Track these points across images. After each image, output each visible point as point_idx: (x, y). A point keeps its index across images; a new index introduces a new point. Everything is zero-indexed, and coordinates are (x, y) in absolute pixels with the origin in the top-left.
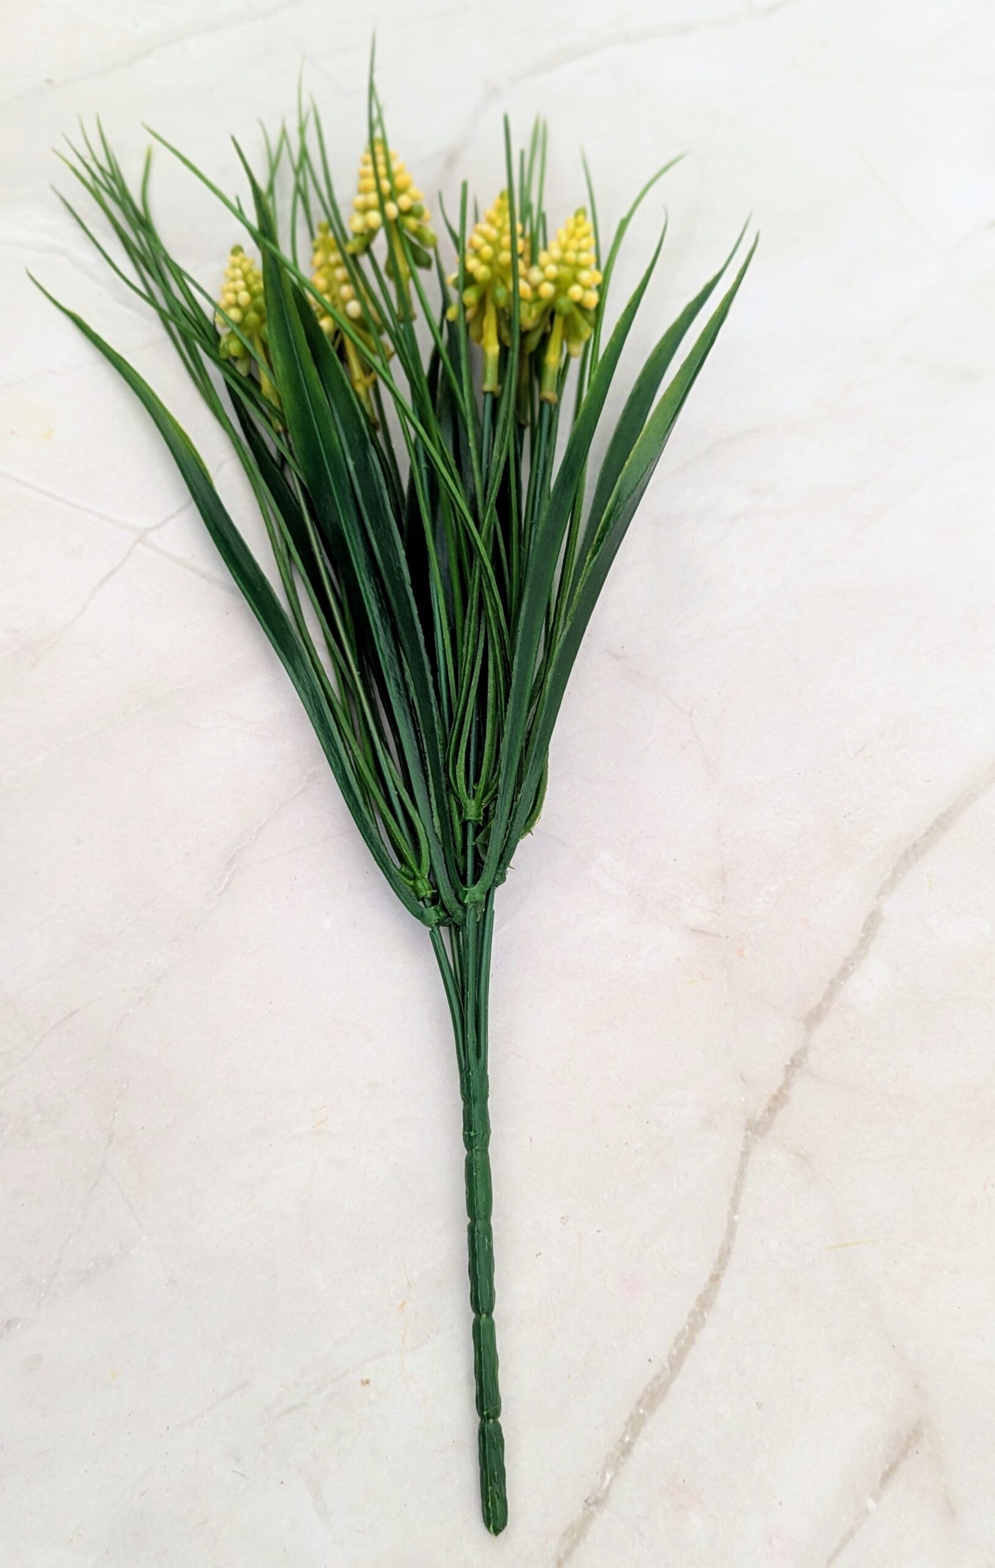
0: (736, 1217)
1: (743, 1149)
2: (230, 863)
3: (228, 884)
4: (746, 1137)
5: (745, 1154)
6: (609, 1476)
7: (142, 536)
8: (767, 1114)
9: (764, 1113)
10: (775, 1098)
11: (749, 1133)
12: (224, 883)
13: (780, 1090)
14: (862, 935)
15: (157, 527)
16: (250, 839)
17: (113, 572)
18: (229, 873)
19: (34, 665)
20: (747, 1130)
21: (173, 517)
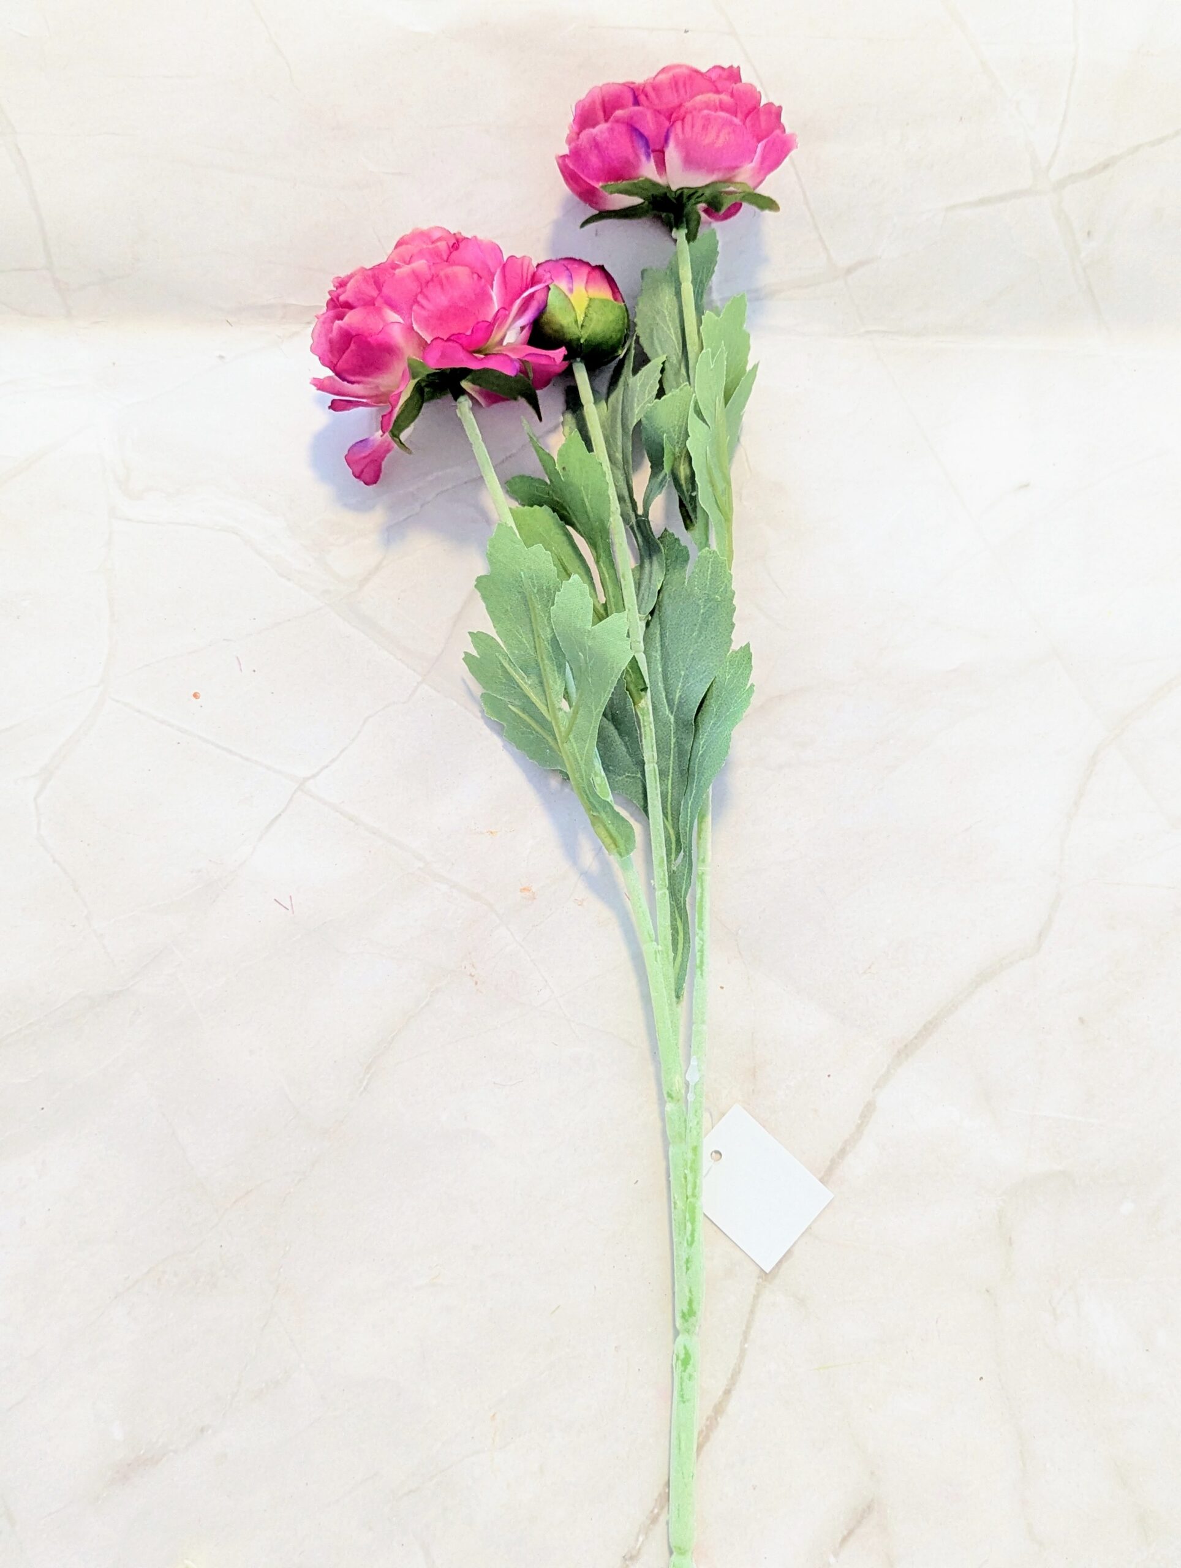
0: (746, 1346)
1: (754, 1293)
2: (369, 1068)
4: (758, 1284)
5: (756, 1297)
6: (641, 1539)
7: (302, 784)
11: (761, 1280)
12: (365, 1083)
14: (859, 1122)
15: (314, 776)
16: (385, 1047)
17: (278, 815)
18: (368, 1076)
19: (214, 901)
20: (759, 1277)
21: (327, 767)
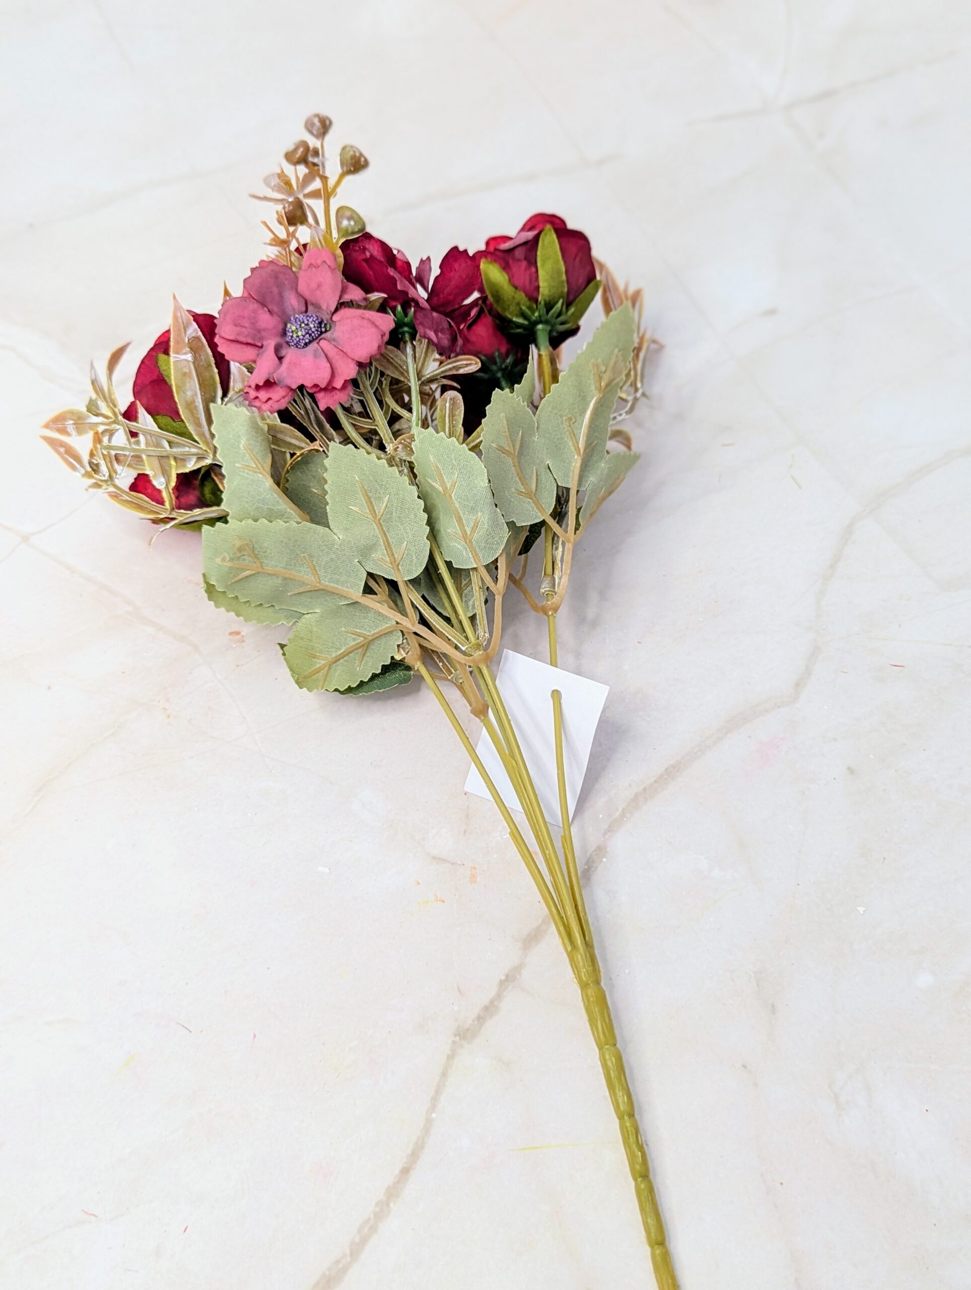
0: (434, 1115)
1: (450, 1053)
4: (454, 1042)
5: (451, 1057)
8: (476, 1022)
9: (474, 1021)
10: (486, 1009)
11: (457, 1038)
13: (492, 1002)
14: (586, 867)
20: (455, 1036)
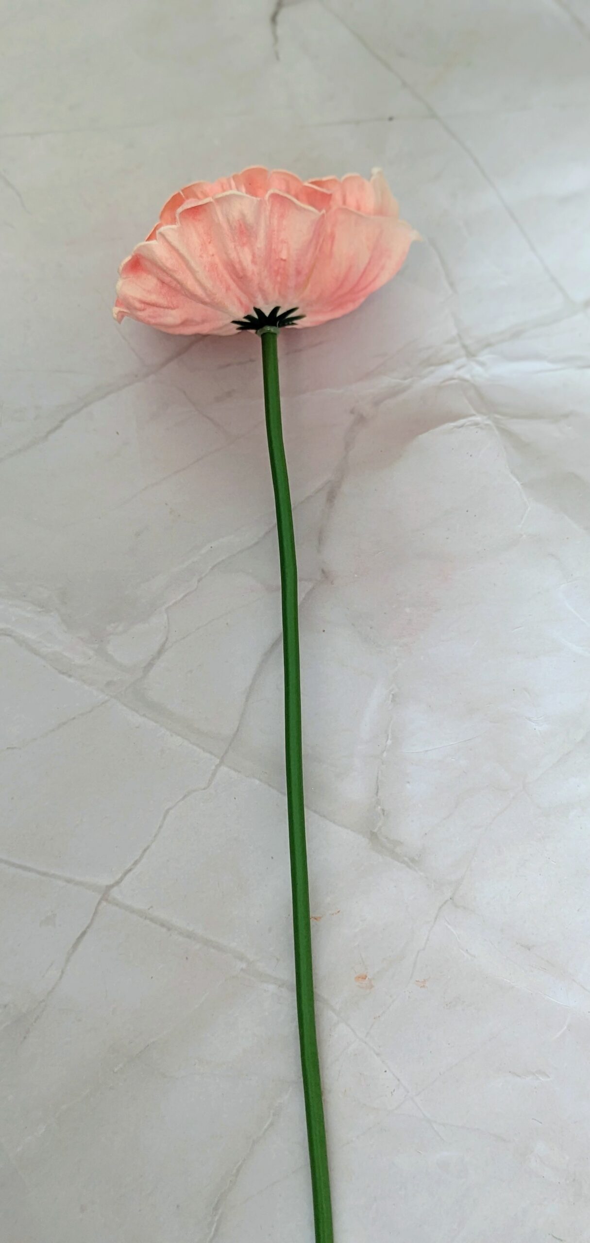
2: (216, 1209)
3: (216, 1230)
7: (105, 893)
12: (213, 1229)
15: (117, 883)
16: (231, 1181)
17: (84, 934)
18: (217, 1218)
19: (25, 1038)
21: (130, 870)
